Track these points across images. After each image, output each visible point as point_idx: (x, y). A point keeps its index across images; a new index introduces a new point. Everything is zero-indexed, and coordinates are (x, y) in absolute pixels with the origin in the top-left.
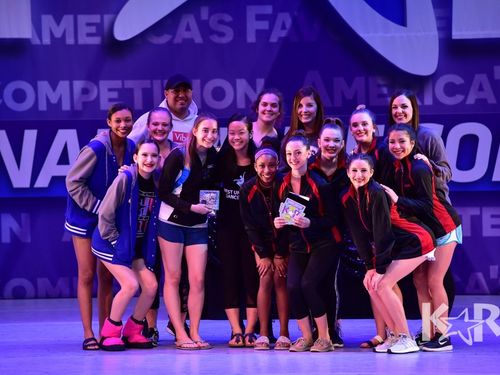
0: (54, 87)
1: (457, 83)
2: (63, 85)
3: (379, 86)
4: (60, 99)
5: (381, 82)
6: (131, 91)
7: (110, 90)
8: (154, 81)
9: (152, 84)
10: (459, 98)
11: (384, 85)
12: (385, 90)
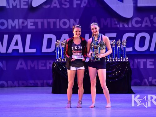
0: (13, 21)
1: (139, 20)
2: (16, 21)
3: (115, 21)
4: (15, 25)
5: (115, 20)
6: (37, 23)
7: (31, 22)
8: (45, 20)
9: (44, 21)
10: (139, 25)
11: (116, 21)
12: (117, 23)
